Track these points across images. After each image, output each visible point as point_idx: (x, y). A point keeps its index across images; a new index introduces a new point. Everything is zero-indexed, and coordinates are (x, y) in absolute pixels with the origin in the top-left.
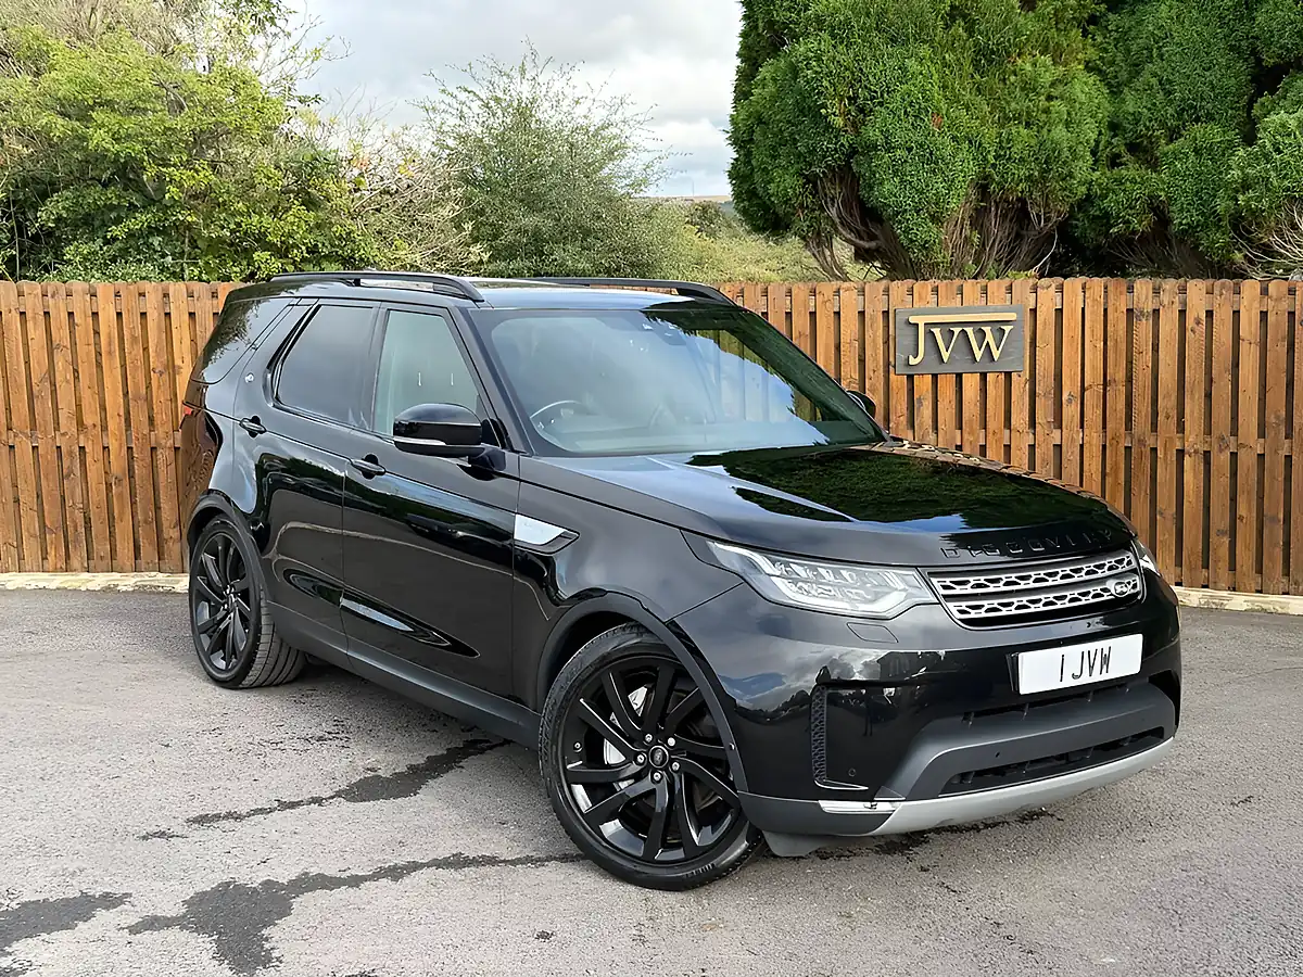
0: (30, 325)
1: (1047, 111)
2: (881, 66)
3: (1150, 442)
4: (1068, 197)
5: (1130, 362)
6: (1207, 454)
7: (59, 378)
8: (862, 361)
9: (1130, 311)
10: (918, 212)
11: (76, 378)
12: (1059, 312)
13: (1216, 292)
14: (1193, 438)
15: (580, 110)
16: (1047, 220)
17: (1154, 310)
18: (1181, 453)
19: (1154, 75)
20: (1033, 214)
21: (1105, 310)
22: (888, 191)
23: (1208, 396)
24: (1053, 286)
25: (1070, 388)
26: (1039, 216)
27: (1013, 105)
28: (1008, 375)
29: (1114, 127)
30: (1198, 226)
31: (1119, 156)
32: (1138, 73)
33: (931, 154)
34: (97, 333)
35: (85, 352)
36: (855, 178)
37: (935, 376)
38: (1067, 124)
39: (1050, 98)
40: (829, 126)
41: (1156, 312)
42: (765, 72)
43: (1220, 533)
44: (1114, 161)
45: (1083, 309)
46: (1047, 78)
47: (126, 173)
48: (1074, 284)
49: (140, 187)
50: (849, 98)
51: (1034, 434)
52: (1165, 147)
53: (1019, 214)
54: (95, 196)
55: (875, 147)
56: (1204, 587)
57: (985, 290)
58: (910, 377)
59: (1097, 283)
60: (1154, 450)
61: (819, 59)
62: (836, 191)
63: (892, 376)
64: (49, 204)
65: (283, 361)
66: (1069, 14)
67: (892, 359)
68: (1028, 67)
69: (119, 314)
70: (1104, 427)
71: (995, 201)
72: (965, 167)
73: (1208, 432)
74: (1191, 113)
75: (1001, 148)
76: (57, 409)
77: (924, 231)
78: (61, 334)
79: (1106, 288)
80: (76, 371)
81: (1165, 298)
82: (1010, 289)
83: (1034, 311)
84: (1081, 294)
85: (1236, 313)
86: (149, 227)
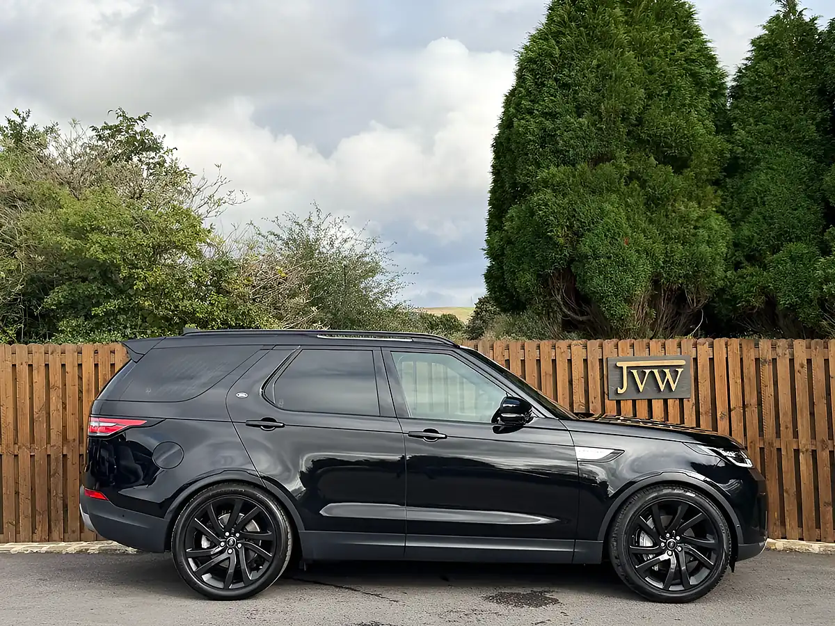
0: (35, 372)
1: (695, 235)
2: (588, 207)
3: (777, 445)
4: (712, 288)
5: (759, 393)
6: (814, 452)
7: (52, 408)
8: (587, 391)
9: (757, 360)
10: (616, 296)
11: (64, 408)
12: (712, 360)
13: (813, 348)
14: (804, 441)
15: (347, 246)
16: (698, 302)
17: (773, 359)
18: (797, 452)
19: (760, 213)
20: (689, 298)
21: (741, 359)
22: (597, 283)
23: (812, 414)
24: (707, 343)
25: (721, 409)
26: (693, 300)
27: (674, 230)
28: (681, 400)
29: (736, 245)
30: (796, 304)
31: (740, 263)
32: (749, 213)
33: (623, 260)
34: (80, 378)
35: (72, 390)
36: (573, 277)
37: (634, 402)
38: (708, 243)
39: (696, 228)
40: (555, 244)
41: (774, 360)
42: (512, 212)
43: (826, 504)
44: (737, 266)
45: (727, 358)
46: (695, 215)
47: (106, 273)
48: (720, 342)
49: (113, 283)
50: (567, 226)
52: (769, 257)
53: (679, 299)
54: (83, 288)
55: (586, 257)
56: (817, 541)
57: (664, 346)
58: (618, 402)
59: (735, 342)
60: (779, 450)
61: (546, 205)
62: (560, 284)
63: (606, 401)
64: (52, 295)
66: (704, 177)
67: (606, 390)
68: (682, 208)
69: (96, 365)
70: (745, 435)
71: (664, 290)
72: (645, 268)
73: (814, 436)
74: (785, 236)
75: (667, 256)
76: (50, 429)
77: (622, 309)
78: (56, 378)
79: (740, 345)
80: (64, 403)
81: (779, 351)
82: (679, 345)
83: (695, 360)
84: (724, 349)
85: (827, 361)
86: (119, 308)
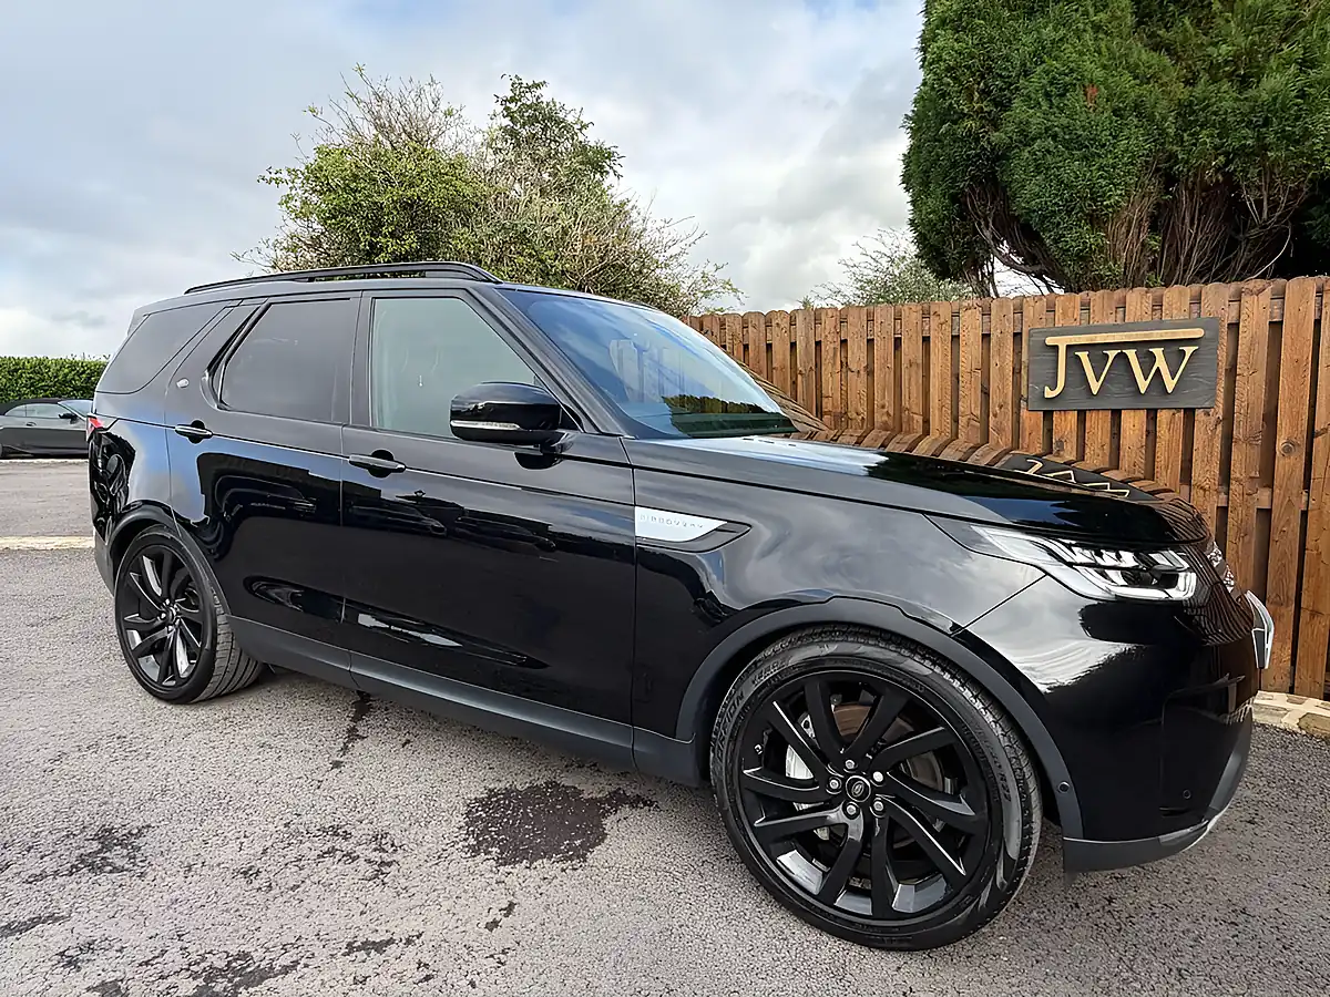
8: (986, 393)
12: (1276, 327)
16: (1273, 207)
20: (1249, 199)
24: (1268, 291)
25: (1290, 432)
26: (1259, 203)
28: (1190, 413)
37: (1082, 414)
48: (1303, 286)
51: (1227, 493)
53: (1225, 203)
57: (1159, 301)
58: (1048, 415)
63: (1024, 413)
65: (228, 360)
67: (1024, 392)
82: (1197, 299)
83: (1234, 326)
84: (1313, 301)
